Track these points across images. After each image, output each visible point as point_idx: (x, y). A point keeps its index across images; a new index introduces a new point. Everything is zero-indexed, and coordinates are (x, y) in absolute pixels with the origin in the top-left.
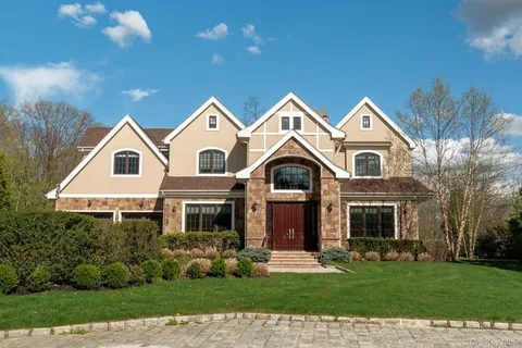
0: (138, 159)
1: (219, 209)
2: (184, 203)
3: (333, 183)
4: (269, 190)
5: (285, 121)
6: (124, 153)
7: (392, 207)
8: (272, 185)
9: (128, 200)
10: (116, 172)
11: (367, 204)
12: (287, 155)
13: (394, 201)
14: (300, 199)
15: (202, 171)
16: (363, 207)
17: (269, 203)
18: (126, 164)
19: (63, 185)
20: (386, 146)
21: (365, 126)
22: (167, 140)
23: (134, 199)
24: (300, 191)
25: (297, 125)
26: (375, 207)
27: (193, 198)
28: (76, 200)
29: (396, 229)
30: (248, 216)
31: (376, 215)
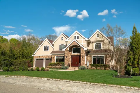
0: (48, 47)
1: (63, 58)
2: (56, 56)
3: (83, 51)
4: (71, 53)
5: (75, 37)
6: (46, 46)
7: (103, 56)
8: (72, 52)
9: (46, 56)
10: (44, 50)
11: (97, 56)
12: (73, 45)
13: (104, 55)
14: (78, 55)
15: (60, 49)
16: (96, 57)
17: (72, 56)
18: (46, 48)
19: (35, 53)
20: (103, 41)
21: (98, 37)
22: (53, 43)
23: (47, 56)
24: (79, 53)
25: (78, 38)
26: (99, 56)
27: (57, 55)
28: (37, 56)
29: (104, 62)
30: (65, 59)
31: (99, 58)
